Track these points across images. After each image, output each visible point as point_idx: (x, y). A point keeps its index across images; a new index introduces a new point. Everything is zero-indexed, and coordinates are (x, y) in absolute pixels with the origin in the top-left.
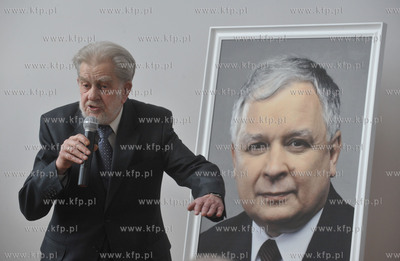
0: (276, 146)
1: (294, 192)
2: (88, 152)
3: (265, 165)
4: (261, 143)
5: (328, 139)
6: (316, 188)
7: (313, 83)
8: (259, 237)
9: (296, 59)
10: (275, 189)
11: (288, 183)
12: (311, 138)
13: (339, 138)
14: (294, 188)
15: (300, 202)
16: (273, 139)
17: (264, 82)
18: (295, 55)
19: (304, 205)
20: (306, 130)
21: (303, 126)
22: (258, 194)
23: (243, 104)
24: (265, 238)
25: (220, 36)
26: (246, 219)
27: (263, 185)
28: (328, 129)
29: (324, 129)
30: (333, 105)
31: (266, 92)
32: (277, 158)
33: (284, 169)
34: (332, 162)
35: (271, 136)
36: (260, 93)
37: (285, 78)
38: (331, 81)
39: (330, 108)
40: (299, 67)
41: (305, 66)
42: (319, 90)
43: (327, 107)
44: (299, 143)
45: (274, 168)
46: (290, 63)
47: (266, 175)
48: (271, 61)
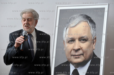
0: (77, 41)
1: (83, 54)
2: (24, 40)
3: (74, 47)
4: (73, 40)
5: (92, 38)
6: (89, 53)
7: (88, 22)
8: (72, 68)
9: (82, 15)
10: (77, 54)
11: (80, 52)
12: (87, 38)
13: (96, 38)
14: (83, 53)
15: (84, 57)
16: (76, 39)
17: (73, 22)
18: (82, 14)
19: (86, 58)
20: (86, 36)
21: (85, 35)
22: (72, 55)
23: (67, 28)
24: (74, 68)
25: (59, 8)
26: (68, 63)
27: (73, 53)
28: (92, 35)
29: (91, 36)
30: (94, 28)
31: (74, 25)
32: (77, 45)
33: (79, 48)
34: (94, 45)
35: (75, 38)
36: (72, 25)
37: (79, 21)
38: (93, 21)
39: (93, 29)
40: (83, 17)
41: (85, 17)
42: (89, 24)
43: (92, 29)
44: (84, 40)
45: (76, 48)
46: (80, 16)
47: (74, 50)
48: (75, 16)
